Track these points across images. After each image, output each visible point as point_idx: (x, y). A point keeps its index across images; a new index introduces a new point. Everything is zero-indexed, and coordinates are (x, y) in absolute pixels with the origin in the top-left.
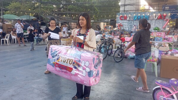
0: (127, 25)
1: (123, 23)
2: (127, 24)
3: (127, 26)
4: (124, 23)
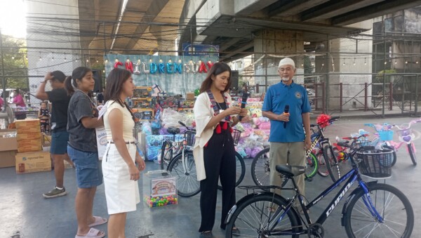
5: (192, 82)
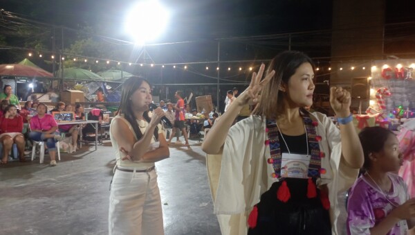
0: (406, 93)
1: (392, 86)
2: (404, 90)
3: (405, 96)
4: (397, 89)
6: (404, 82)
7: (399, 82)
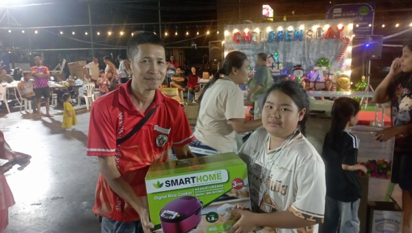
5: (315, 49)
6: (251, 45)
7: (247, 45)
